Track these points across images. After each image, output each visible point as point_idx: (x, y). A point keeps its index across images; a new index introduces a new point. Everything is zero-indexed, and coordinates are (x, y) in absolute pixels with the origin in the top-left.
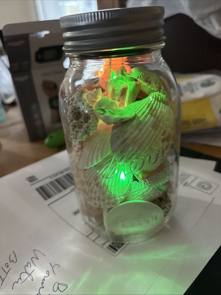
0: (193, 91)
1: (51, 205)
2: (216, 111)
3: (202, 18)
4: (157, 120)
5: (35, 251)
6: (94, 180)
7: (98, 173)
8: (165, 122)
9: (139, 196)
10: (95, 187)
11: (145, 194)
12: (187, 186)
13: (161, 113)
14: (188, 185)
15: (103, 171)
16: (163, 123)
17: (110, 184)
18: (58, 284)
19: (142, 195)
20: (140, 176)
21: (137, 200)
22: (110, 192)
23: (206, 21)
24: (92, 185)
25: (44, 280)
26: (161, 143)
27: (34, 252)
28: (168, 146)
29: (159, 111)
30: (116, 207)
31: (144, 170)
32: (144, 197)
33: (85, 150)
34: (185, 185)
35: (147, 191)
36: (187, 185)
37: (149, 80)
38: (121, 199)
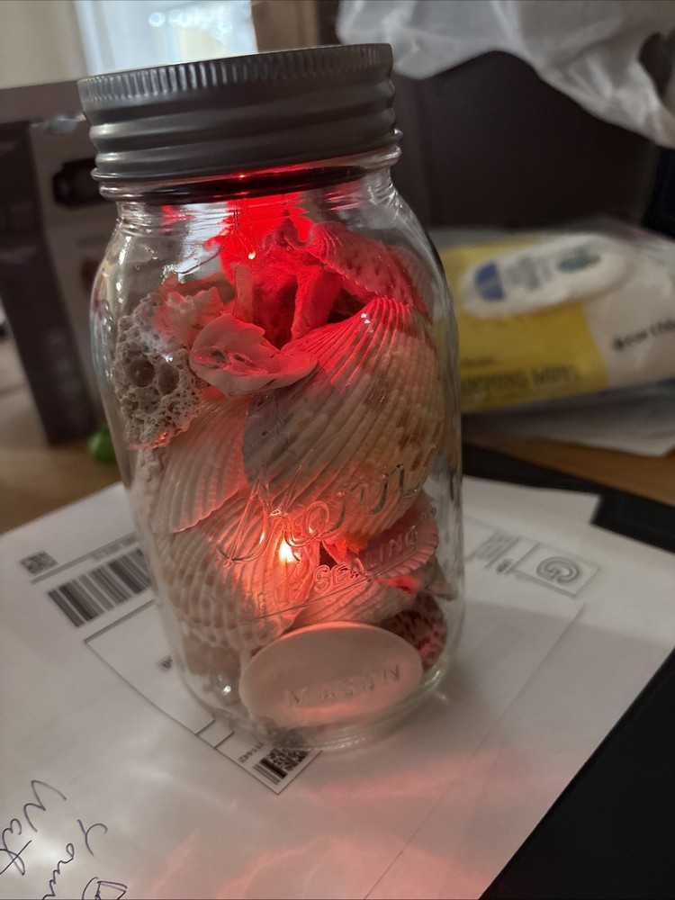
0: (534, 283)
1: (92, 643)
2: (604, 343)
3: (561, 63)
4: (380, 382)
5: (35, 784)
6: (199, 567)
7: (210, 543)
8: (407, 388)
9: (341, 609)
10: (204, 587)
11: (357, 602)
12: (508, 572)
13: (394, 361)
14: (512, 570)
15: (226, 539)
16: (401, 390)
17: (247, 576)
18: (99, 882)
19: (350, 606)
20: (342, 550)
21: (336, 621)
22: (251, 601)
23: (572, 72)
24: (195, 582)
25: (58, 871)
26: (398, 449)
27: (33, 786)
28: (419, 456)
29: (388, 355)
30: (273, 643)
31: (352, 531)
32: (355, 612)
33: (171, 475)
34: (500, 569)
35: (362, 594)
36: (507, 569)
37: (356, 262)
38: (285, 621)
